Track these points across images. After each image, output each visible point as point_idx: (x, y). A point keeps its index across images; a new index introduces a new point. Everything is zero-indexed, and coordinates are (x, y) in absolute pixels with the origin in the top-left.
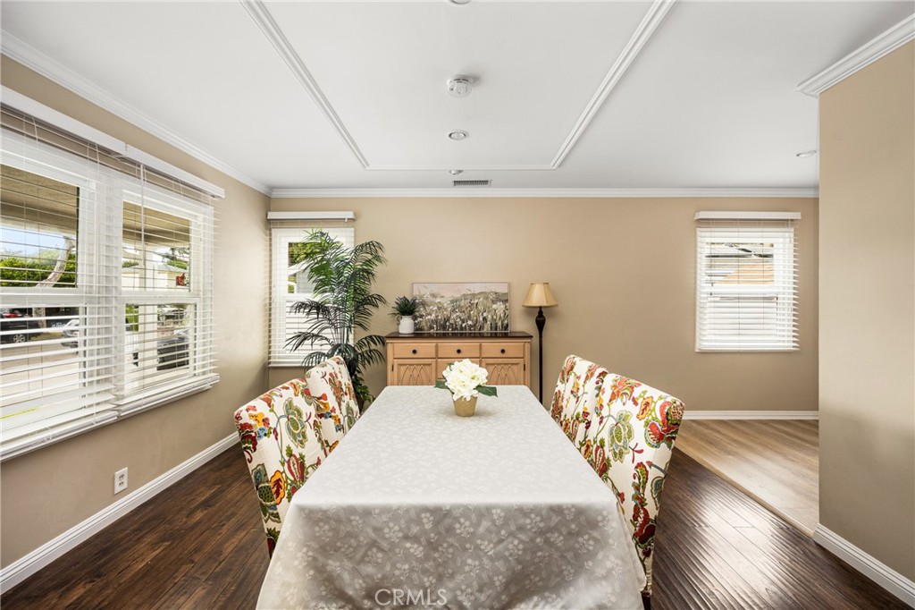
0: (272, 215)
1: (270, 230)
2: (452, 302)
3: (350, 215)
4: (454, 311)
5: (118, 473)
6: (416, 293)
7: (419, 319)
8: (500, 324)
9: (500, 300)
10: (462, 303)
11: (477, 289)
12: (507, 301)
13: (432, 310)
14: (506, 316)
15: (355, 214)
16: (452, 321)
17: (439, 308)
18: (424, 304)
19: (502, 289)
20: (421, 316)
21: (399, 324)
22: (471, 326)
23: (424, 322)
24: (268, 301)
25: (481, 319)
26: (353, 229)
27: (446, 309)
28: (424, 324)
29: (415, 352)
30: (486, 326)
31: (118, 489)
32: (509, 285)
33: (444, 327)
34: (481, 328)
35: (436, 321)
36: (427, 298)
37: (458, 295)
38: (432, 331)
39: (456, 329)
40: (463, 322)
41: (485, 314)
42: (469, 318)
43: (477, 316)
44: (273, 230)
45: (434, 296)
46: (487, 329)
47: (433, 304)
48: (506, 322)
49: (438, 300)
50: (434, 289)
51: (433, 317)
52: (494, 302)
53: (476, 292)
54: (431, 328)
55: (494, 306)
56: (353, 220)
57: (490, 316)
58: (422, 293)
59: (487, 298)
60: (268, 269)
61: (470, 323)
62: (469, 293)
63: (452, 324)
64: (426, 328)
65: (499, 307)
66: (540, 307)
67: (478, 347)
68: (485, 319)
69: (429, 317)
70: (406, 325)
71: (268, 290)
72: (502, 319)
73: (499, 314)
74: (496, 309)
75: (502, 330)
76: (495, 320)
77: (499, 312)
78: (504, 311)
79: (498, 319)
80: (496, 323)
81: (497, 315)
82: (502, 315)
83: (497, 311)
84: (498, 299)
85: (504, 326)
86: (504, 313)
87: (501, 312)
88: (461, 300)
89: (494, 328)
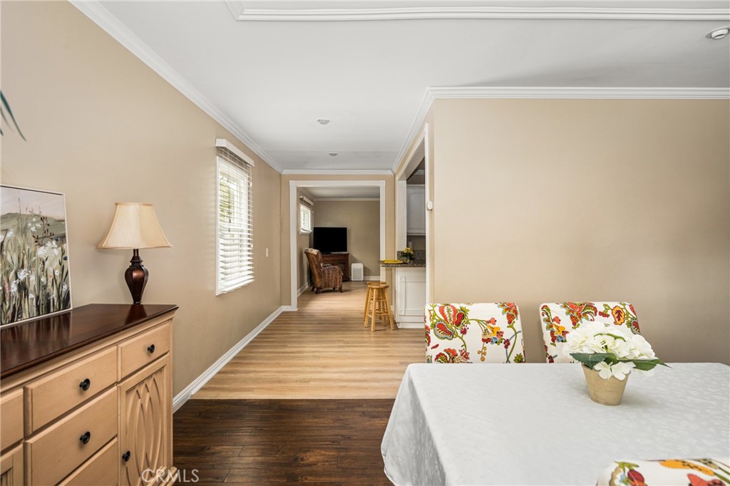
8: (54, 295)
9: (51, 237)
12: (63, 237)
14: (64, 274)
19: (53, 209)
25: (15, 287)
30: (25, 305)
41: (22, 275)
43: (5, 281)
46: (29, 314)
48: (65, 288)
52: (39, 241)
55: (40, 252)
57: (32, 279)
59: (23, 230)
65: (51, 253)
66: (136, 250)
68: (22, 287)
72: (58, 283)
73: (52, 271)
74: (45, 259)
75: (60, 310)
76: (45, 287)
77: (51, 265)
78: (60, 264)
79: (50, 284)
80: (48, 295)
81: (49, 274)
82: (57, 273)
83: (47, 263)
84: (49, 235)
85: (62, 299)
86: (60, 267)
87: (54, 267)
89: (43, 308)
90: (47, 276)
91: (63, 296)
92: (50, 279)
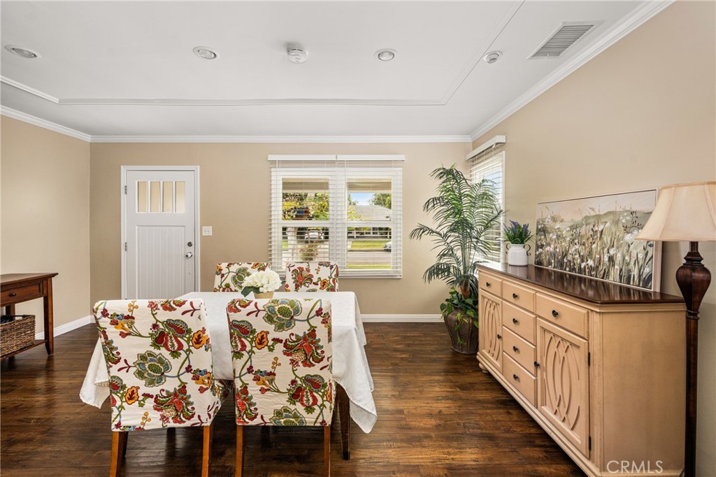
0: (468, 157)
2: (572, 228)
4: (572, 242)
6: (539, 214)
7: (540, 250)
8: (635, 272)
10: (583, 231)
11: (602, 207)
13: (551, 239)
14: (647, 260)
16: (570, 257)
17: (558, 237)
18: (545, 230)
19: (643, 206)
20: (542, 246)
22: (591, 269)
23: (544, 254)
25: (606, 259)
27: (565, 239)
28: (544, 257)
30: (611, 273)
33: (562, 264)
34: (606, 273)
35: (554, 255)
36: (548, 222)
37: (578, 218)
38: (549, 267)
39: (574, 270)
40: (583, 261)
41: (612, 252)
42: (590, 254)
43: (601, 253)
45: (554, 219)
46: (614, 278)
47: (553, 231)
48: (647, 270)
49: (557, 226)
50: (556, 210)
51: (552, 248)
52: (627, 229)
53: (602, 213)
54: (550, 263)
55: (628, 237)
57: (619, 256)
58: (545, 214)
59: (617, 222)
61: (591, 263)
62: (593, 214)
63: (570, 262)
64: (545, 263)
68: (611, 259)
69: (548, 248)
72: (640, 264)
73: (636, 253)
74: (630, 243)
75: (639, 286)
76: (628, 264)
77: (635, 248)
78: (644, 249)
79: (632, 263)
80: (630, 271)
81: (632, 255)
82: (640, 256)
83: (631, 247)
84: (636, 225)
85: (642, 278)
86: (644, 252)
87: (638, 251)
88: (582, 226)
89: (624, 279)
90: (630, 256)
91: (644, 276)
92: (633, 260)
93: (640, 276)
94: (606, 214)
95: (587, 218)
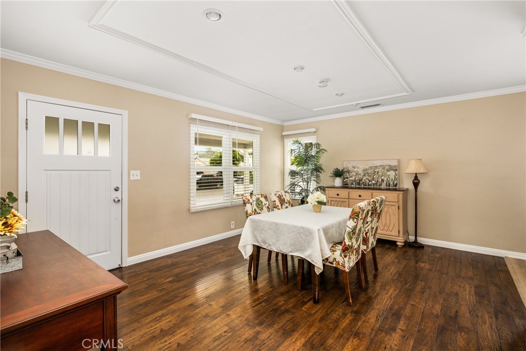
0: (284, 133)
1: (283, 140)
2: (364, 170)
3: (314, 130)
4: (364, 175)
5: (232, 223)
6: (345, 166)
7: (346, 179)
8: (392, 183)
9: (392, 170)
10: (369, 172)
11: (378, 163)
12: (397, 170)
13: (353, 175)
14: (396, 179)
15: (316, 129)
16: (363, 181)
17: (357, 174)
18: (348, 172)
19: (394, 163)
20: (347, 178)
21: (334, 181)
22: (374, 184)
23: (349, 181)
24: (283, 170)
25: (380, 180)
26: (315, 136)
27: (360, 175)
28: (349, 182)
29: (338, 195)
30: (383, 184)
31: (232, 227)
32: (399, 161)
33: (359, 184)
34: (380, 185)
35: (355, 181)
36: (350, 168)
37: (367, 167)
38: (353, 186)
39: (366, 185)
40: (370, 182)
41: (382, 178)
42: (373, 179)
43: (378, 178)
44: (285, 140)
45: (354, 167)
46: (383, 186)
47: (354, 172)
48: (396, 182)
49: (356, 170)
50: (354, 164)
51: (353, 178)
52: (388, 171)
53: (377, 165)
54: (352, 184)
55: (388, 173)
56: (315, 132)
57: (385, 179)
58: (348, 166)
59: (384, 169)
60: (283, 157)
61: (374, 182)
62: (373, 165)
63: (363, 183)
64: (349, 184)
65: (392, 174)
66: (416, 174)
67: (371, 195)
68: (382, 180)
69: (351, 178)
70: (338, 182)
71: (283, 166)
72: (393, 180)
73: (391, 178)
75: (393, 187)
76: (389, 181)
78: (395, 176)
80: (389, 183)
82: (393, 178)
83: (390, 176)
88: (369, 170)
89: (388, 186)
90: (389, 178)
91: (395, 184)
92: (391, 180)
93: (393, 184)
94: (379, 166)
95: (370, 167)
